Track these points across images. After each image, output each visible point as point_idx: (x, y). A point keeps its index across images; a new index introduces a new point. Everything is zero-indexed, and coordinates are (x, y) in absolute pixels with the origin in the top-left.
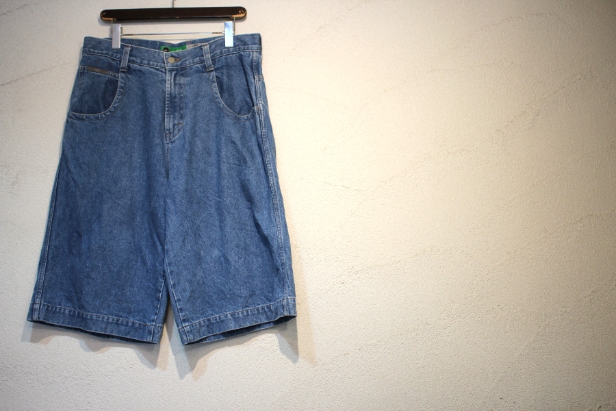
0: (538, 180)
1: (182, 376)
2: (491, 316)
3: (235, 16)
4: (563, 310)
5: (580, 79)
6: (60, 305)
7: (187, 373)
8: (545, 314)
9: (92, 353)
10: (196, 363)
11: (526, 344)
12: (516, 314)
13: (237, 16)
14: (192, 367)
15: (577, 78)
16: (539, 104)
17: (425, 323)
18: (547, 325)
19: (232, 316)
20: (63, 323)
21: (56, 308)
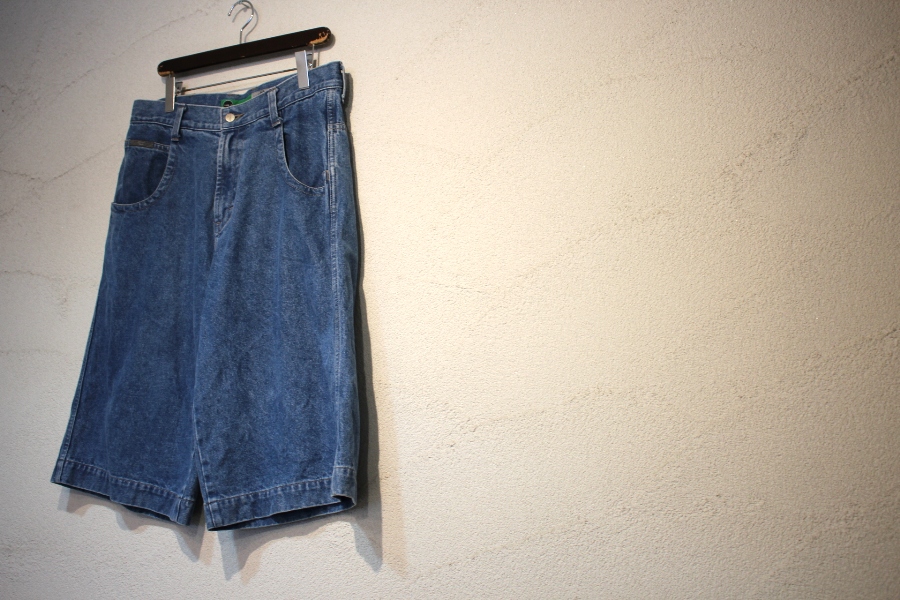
0: (802, 259)
1: (228, 577)
2: (704, 515)
3: (313, 43)
4: (851, 512)
5: (893, 59)
6: (92, 463)
7: (234, 572)
8: (812, 517)
9: (128, 532)
10: (246, 558)
11: (771, 573)
12: (752, 514)
13: (316, 41)
14: (242, 563)
15: (887, 57)
16: (807, 116)
17: (582, 520)
18: (815, 538)
19: (282, 490)
20: (94, 488)
21: (87, 468)
